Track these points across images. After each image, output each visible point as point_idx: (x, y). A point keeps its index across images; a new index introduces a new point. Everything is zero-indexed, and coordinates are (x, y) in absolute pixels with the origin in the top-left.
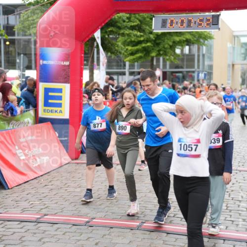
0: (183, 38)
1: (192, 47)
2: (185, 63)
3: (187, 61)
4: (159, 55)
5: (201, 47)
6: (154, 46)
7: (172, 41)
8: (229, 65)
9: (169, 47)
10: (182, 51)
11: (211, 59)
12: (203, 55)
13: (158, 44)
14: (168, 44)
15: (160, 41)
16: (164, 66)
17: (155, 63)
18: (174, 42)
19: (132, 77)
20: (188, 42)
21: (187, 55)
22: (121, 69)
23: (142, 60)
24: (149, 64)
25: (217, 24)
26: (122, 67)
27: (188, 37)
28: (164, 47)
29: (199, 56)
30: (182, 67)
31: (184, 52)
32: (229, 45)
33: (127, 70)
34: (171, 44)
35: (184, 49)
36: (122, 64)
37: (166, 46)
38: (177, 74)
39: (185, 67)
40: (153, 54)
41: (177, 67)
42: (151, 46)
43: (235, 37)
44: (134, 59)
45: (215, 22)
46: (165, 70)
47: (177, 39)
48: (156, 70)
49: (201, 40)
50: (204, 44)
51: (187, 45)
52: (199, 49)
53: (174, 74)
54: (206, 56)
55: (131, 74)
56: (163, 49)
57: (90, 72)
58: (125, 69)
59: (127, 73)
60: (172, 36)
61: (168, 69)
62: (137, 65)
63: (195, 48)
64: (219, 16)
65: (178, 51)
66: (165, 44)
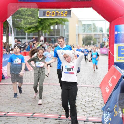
0: (54, 21)
1: (59, 26)
2: (55, 33)
3: (56, 33)
4: (43, 29)
5: (63, 26)
6: (40, 25)
7: (49, 22)
8: (77, 35)
9: (48, 25)
10: (54, 27)
11: (68, 31)
12: (64, 30)
13: (42, 24)
14: (47, 24)
15: (43, 22)
16: (45, 35)
17: (40, 33)
18: (50, 23)
19: (29, 40)
20: (57, 23)
21: (56, 30)
22: (23, 36)
23: (34, 32)
24: (37, 34)
25: (70, 15)
26: (24, 35)
27: (57, 20)
28: (45, 25)
29: (62, 30)
30: (54, 36)
31: (55, 28)
32: (77, 25)
33: (26, 37)
34: (49, 24)
35: (55, 27)
36: (24, 34)
37: (46, 25)
38: (52, 39)
39: (55, 35)
40: (40, 29)
41: (52, 36)
43: (79, 21)
44: (30, 31)
45: (69, 14)
46: (45, 37)
47: (52, 21)
48: (41, 37)
49: (63, 22)
50: (64, 24)
52: (62, 27)
53: (50, 39)
54: (65, 30)
55: (29, 38)
56: (45, 26)
57: (7, 37)
59: (26, 38)
60: (49, 20)
61: (47, 36)
62: (32, 34)
63: (60, 26)
64: (71, 11)
65: (52, 27)
66: (46, 24)
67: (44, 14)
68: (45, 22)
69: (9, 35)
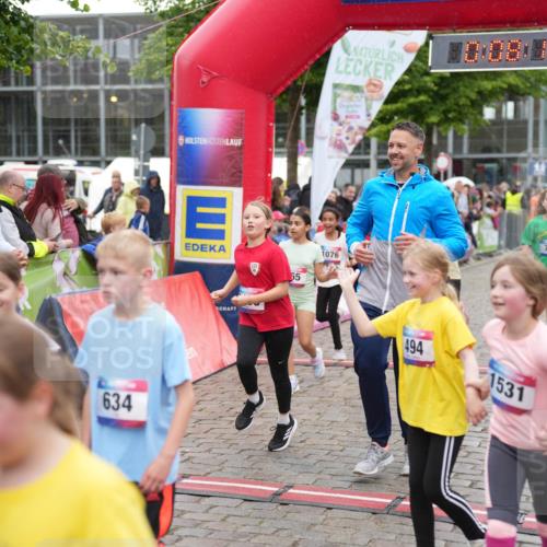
0: (499, 83)
1: (521, 103)
2: (505, 140)
3: (509, 136)
4: (446, 120)
5: (542, 101)
6: (434, 102)
7: (476, 90)
9: (469, 103)
10: (499, 112)
13: (443, 98)
14: (468, 97)
15: (447, 91)
16: (458, 147)
17: (435, 141)
18: (480, 93)
20: (513, 94)
21: (509, 122)
22: (359, 154)
26: (361, 151)
27: (513, 80)
28: (457, 104)
29: (536, 123)
30: (499, 151)
31: (504, 115)
33: (372, 157)
34: (473, 96)
35: (504, 109)
36: (362, 143)
37: (463, 101)
38: (487, 166)
39: (505, 149)
40: (434, 119)
41: (487, 150)
42: (427, 103)
46: (458, 156)
47: (488, 85)
48: (437, 156)
49: (544, 88)
51: (510, 99)
53: (479, 165)
55: (382, 164)
56: (456, 107)
57: (288, 161)
58: (368, 154)
59: (373, 163)
60: (476, 79)
61: (465, 154)
63: (528, 106)
65: (489, 113)
66: (460, 97)
67: (455, 53)
68: (455, 90)
69: (300, 150)
